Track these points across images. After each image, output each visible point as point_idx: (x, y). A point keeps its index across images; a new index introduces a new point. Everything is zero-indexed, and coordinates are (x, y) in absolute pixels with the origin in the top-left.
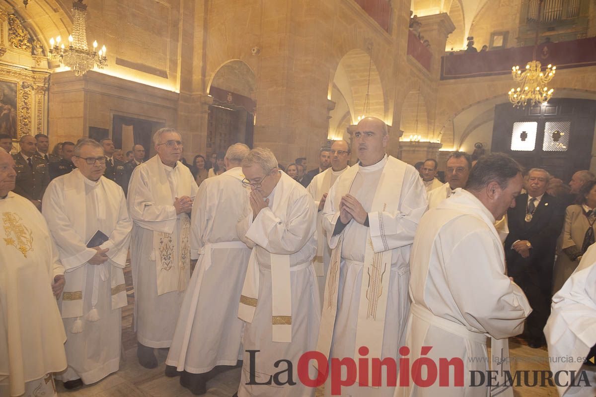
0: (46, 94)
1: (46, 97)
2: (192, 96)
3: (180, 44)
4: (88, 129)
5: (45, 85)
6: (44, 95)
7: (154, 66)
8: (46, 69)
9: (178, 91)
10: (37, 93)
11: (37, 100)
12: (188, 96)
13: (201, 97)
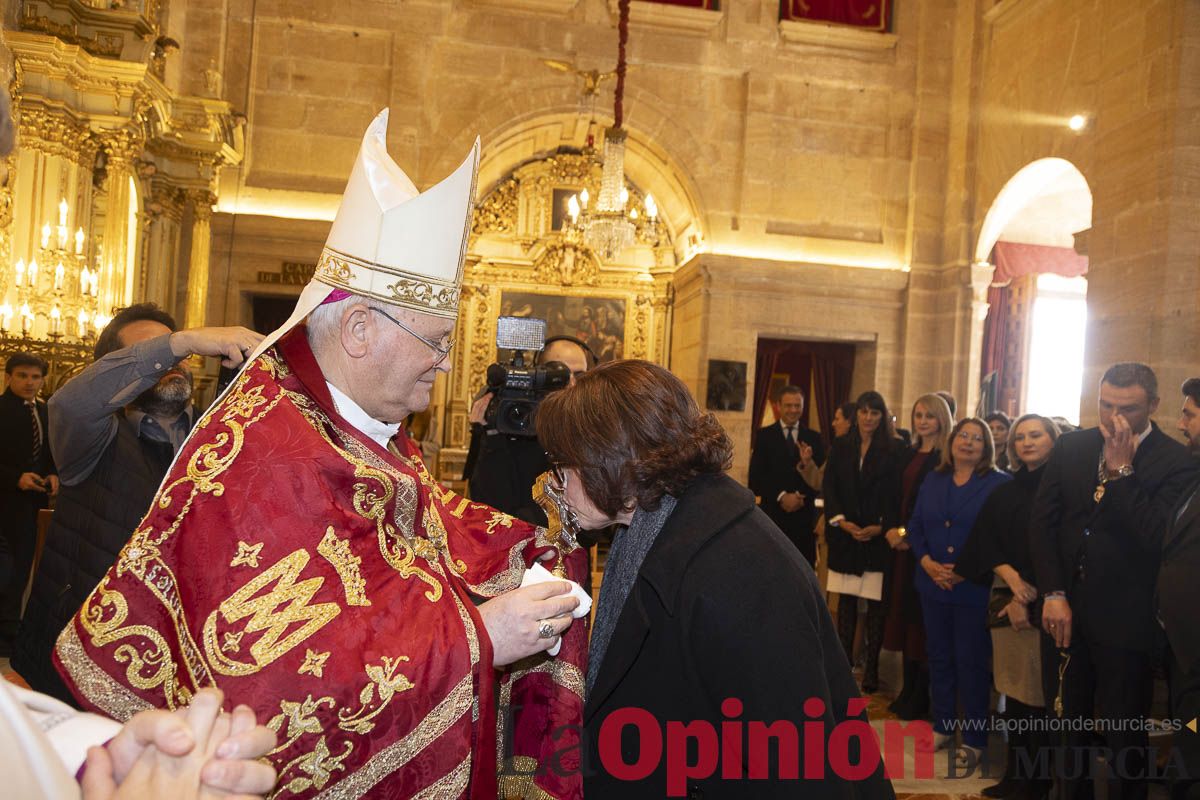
0: (670, 310)
1: (669, 315)
2: (944, 273)
3: (913, 164)
4: (706, 365)
5: (667, 294)
6: (666, 312)
7: (850, 224)
8: (668, 267)
9: (907, 268)
10: (655, 311)
11: (657, 322)
12: (933, 274)
13: (960, 272)
